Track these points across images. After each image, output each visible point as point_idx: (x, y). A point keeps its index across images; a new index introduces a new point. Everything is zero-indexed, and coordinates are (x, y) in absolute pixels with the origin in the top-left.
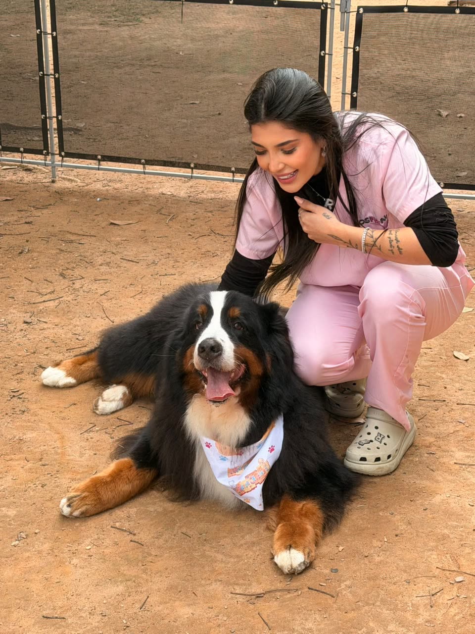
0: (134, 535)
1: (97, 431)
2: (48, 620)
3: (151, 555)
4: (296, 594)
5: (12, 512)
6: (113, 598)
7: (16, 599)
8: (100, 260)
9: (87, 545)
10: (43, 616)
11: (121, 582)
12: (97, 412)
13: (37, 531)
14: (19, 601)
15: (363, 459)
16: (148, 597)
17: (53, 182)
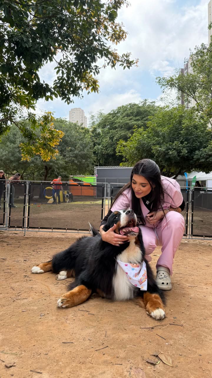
0: (89, 312)
1: (60, 284)
2: (65, 344)
3: (99, 318)
4: (166, 327)
5: (36, 308)
6: (91, 334)
7: (48, 337)
8: (44, 248)
9: (71, 316)
10: (63, 342)
11: (92, 328)
12: (58, 279)
13: (48, 313)
14: (49, 338)
15: (163, 283)
16: (106, 332)
17: (24, 236)
